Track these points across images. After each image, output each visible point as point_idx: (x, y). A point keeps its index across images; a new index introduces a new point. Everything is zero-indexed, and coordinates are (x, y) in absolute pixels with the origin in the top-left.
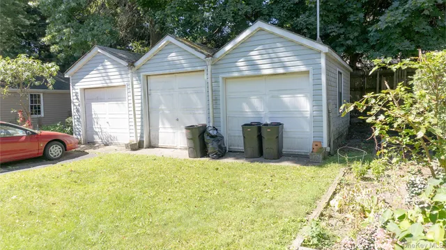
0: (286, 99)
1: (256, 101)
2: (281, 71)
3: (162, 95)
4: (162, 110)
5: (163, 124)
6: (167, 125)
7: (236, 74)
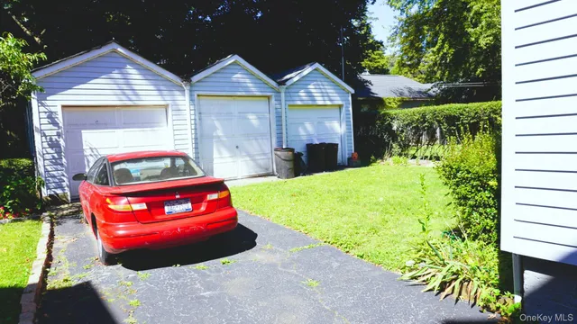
0: (327, 124)
1: (309, 127)
2: (329, 103)
3: (217, 120)
4: (219, 137)
5: (220, 152)
6: (226, 153)
7: (299, 103)
